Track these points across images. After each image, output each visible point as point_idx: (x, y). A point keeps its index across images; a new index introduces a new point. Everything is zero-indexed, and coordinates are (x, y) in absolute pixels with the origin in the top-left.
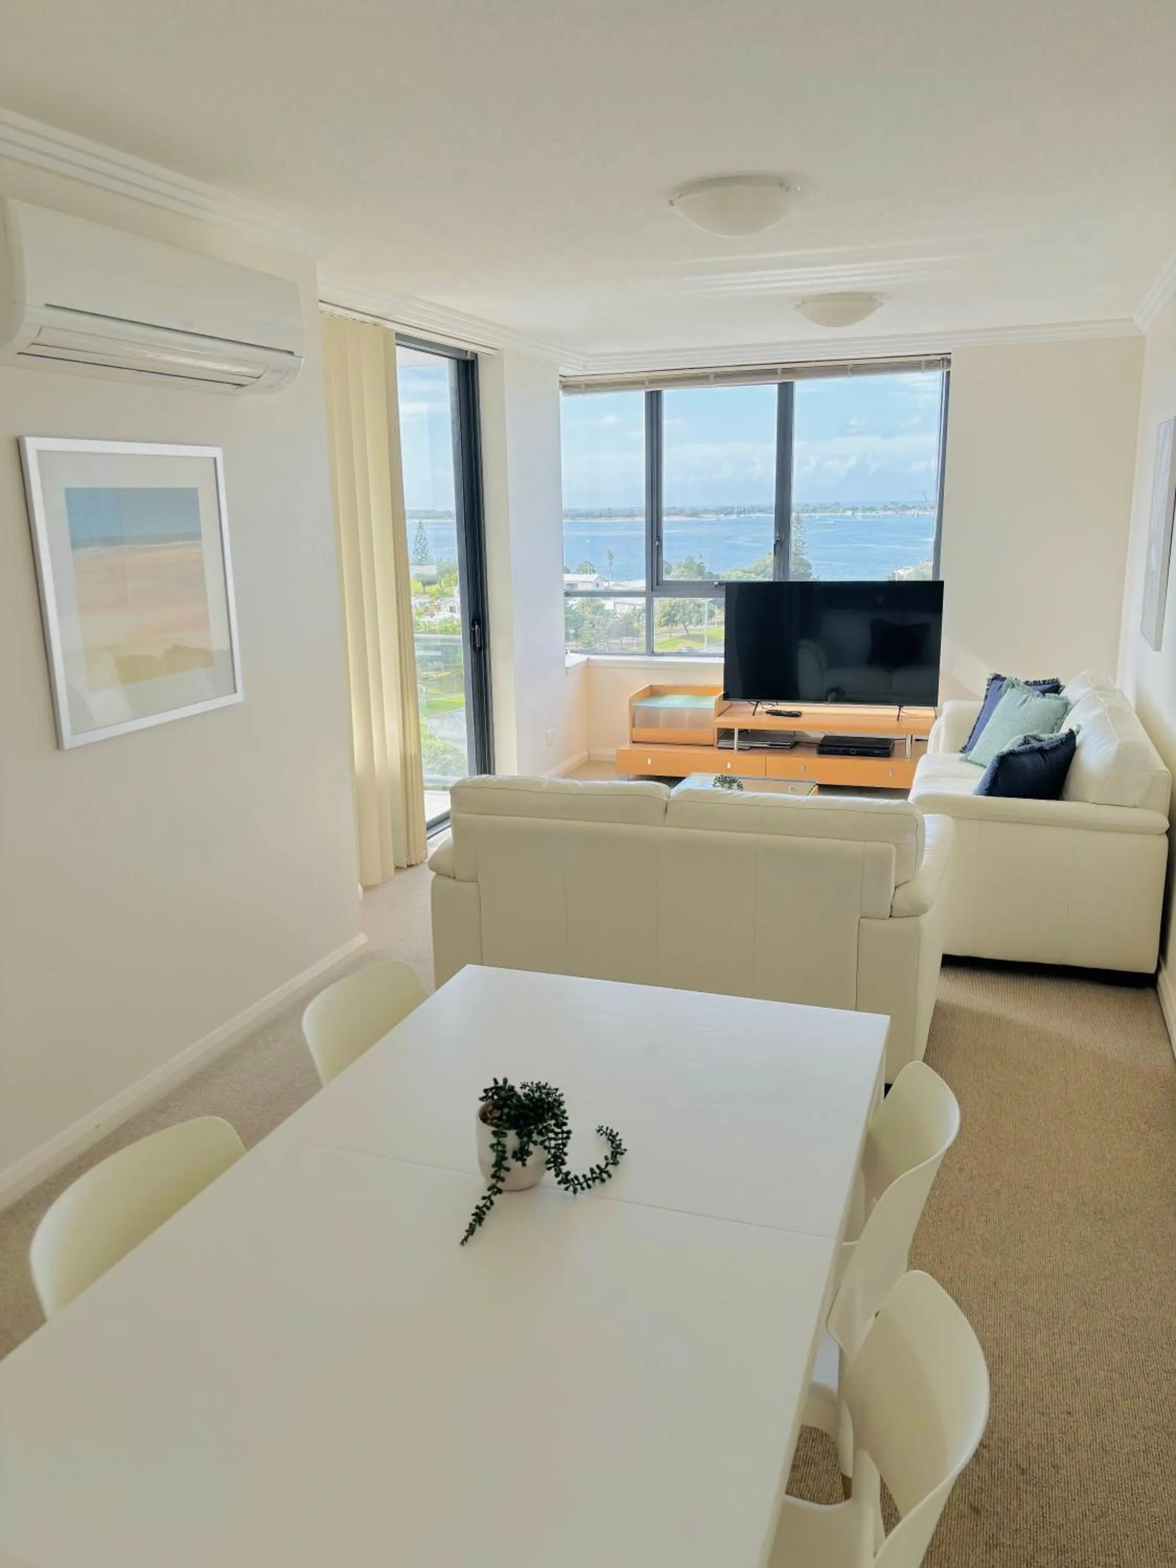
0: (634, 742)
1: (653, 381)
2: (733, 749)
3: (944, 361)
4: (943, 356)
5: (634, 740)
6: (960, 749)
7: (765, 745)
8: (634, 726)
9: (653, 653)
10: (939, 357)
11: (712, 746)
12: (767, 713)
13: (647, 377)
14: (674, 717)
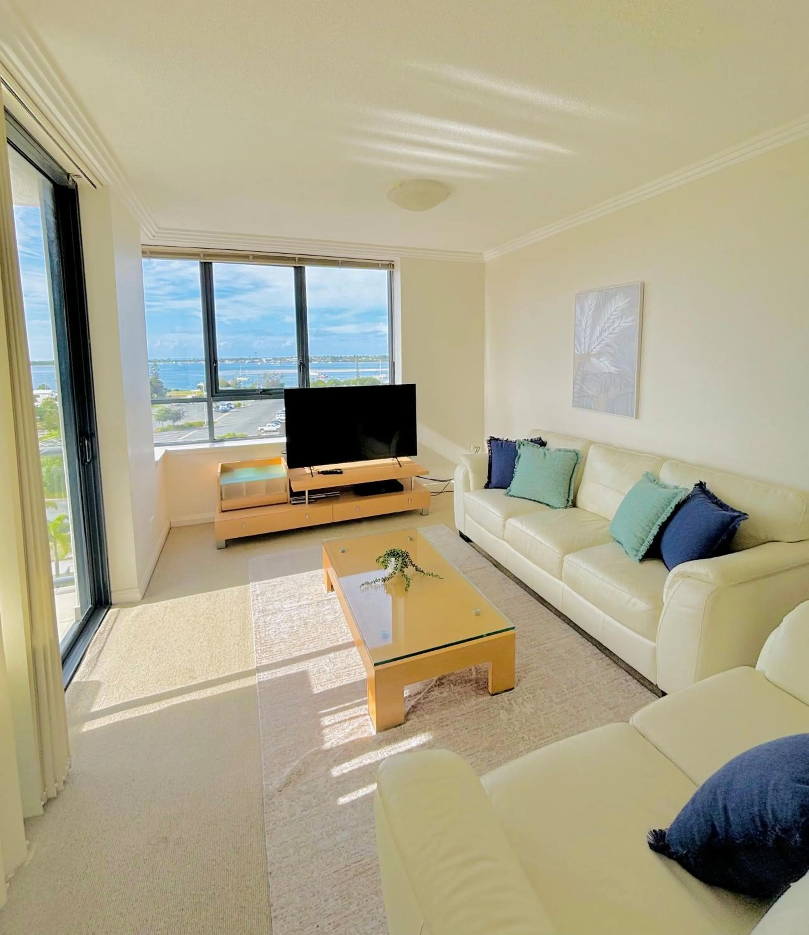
0: (223, 512)
1: (206, 255)
2: (305, 503)
3: (390, 265)
4: (390, 262)
5: (223, 510)
6: (484, 485)
7: (324, 496)
8: (222, 499)
9: (215, 441)
10: (388, 263)
11: (286, 503)
12: (319, 473)
13: (202, 252)
14: (251, 487)
